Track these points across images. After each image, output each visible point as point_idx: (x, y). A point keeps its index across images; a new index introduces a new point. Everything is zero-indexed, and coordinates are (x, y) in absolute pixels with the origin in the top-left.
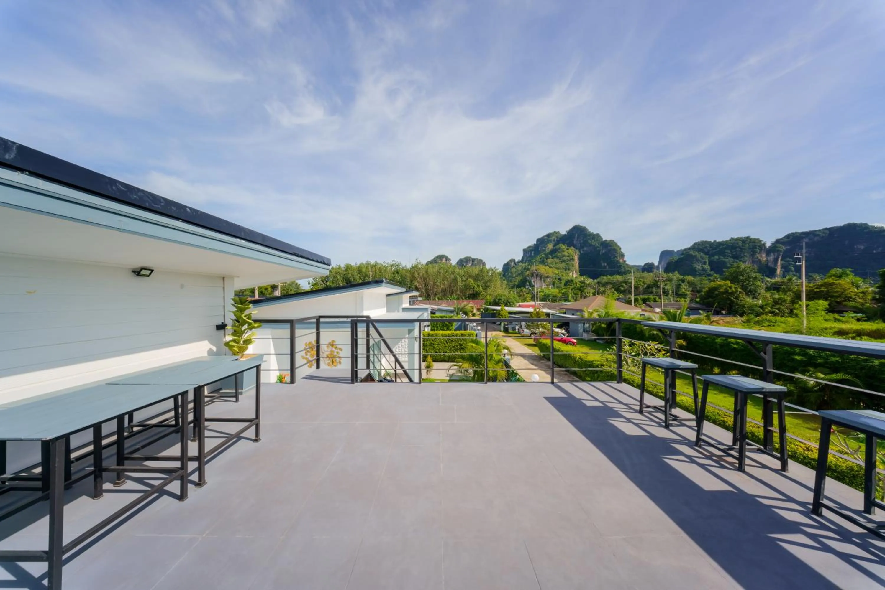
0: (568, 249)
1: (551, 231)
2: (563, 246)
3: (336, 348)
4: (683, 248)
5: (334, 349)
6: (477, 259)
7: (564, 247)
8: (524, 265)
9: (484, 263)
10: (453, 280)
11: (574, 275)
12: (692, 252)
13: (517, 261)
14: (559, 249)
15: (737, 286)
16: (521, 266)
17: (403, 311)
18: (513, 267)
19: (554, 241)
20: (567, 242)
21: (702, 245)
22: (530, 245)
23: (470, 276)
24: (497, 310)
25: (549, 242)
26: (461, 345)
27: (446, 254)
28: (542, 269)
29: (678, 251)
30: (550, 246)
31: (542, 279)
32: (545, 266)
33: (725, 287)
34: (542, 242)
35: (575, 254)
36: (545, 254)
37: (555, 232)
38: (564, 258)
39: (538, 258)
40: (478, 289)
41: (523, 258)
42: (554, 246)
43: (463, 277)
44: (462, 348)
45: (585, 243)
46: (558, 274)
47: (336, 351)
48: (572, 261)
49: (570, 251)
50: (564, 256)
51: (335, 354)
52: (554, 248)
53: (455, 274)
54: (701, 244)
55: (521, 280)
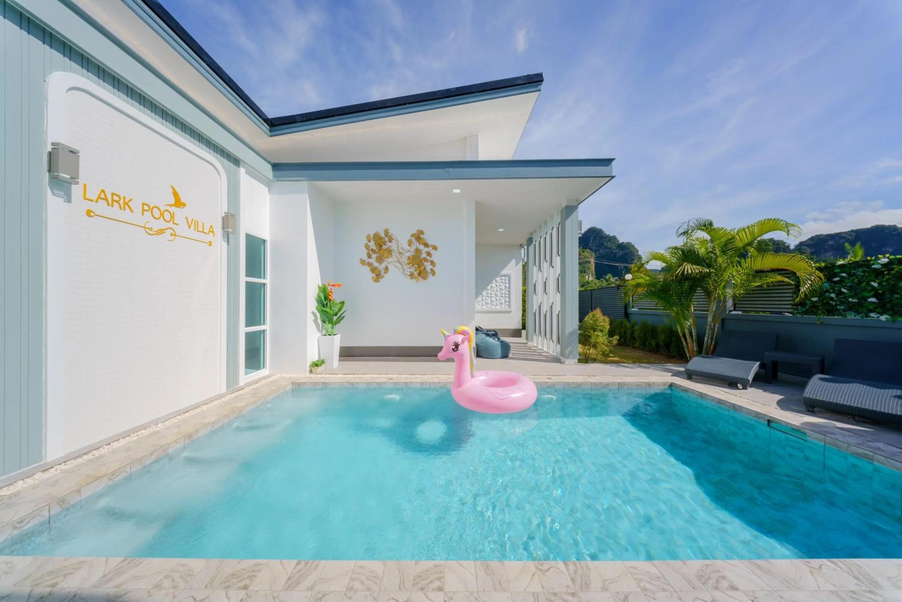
3: (425, 244)
5: (421, 247)
11: (590, 278)
35: (591, 256)
45: (601, 246)
47: (426, 249)
48: (588, 263)
51: (424, 256)
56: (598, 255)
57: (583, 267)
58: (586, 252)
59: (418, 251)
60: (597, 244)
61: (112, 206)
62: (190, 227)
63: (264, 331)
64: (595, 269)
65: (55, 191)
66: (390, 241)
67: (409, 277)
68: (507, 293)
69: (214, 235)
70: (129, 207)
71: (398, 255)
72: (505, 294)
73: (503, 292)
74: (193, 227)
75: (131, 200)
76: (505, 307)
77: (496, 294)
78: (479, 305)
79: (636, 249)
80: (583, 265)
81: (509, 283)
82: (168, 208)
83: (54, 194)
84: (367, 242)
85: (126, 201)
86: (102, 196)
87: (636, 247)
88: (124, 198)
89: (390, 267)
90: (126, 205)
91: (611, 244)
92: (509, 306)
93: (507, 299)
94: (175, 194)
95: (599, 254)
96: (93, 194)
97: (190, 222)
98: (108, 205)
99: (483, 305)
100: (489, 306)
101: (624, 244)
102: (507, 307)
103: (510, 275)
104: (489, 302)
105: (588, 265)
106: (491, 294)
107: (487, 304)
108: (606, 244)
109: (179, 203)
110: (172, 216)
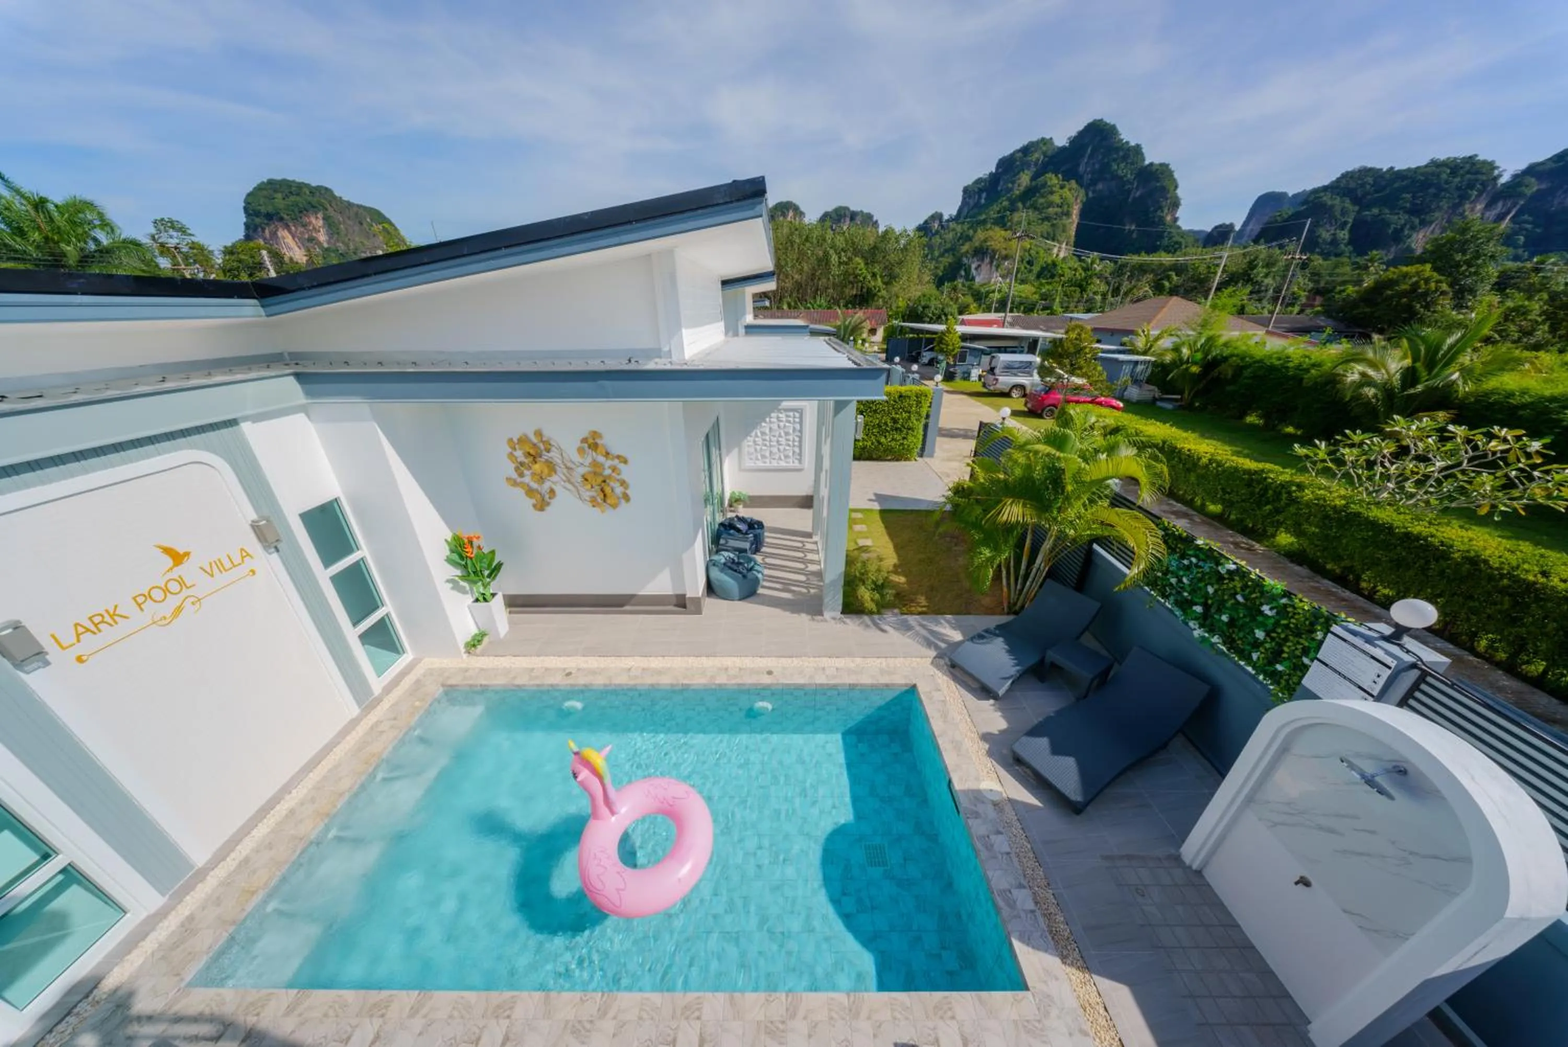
0: (1062, 187)
1: (1034, 139)
2: (1053, 180)
3: (607, 454)
4: (1309, 187)
5: (601, 459)
6: (862, 212)
7: (1055, 181)
8: (959, 228)
9: (876, 222)
10: (819, 260)
11: (1061, 251)
12: (1327, 199)
13: (946, 217)
14: (1044, 185)
15: (1442, 278)
16: (954, 230)
17: (747, 333)
18: (937, 232)
19: (1036, 164)
20: (1063, 168)
21: (1359, 178)
22: (981, 175)
23: (857, 252)
24: (935, 333)
25: (1025, 165)
26: (895, 421)
27: (796, 201)
28: (997, 237)
29: (1295, 196)
30: (1025, 179)
31: (995, 263)
32: (1006, 230)
33: (1414, 279)
34: (1008, 166)
35: (1076, 199)
36: (1009, 199)
37: (1043, 139)
38: (1051, 210)
39: (993, 213)
40: (873, 283)
41: (960, 211)
42: (1033, 179)
43: (843, 254)
44: (897, 429)
45: (1103, 172)
46: (1030, 249)
47: (609, 463)
48: (1064, 217)
49: (1066, 193)
50: (1051, 204)
51: (608, 472)
52: (1034, 183)
53: (825, 245)
54: (1357, 175)
55: (950, 264)
56: (1091, 195)
57: (1053, 225)
58: (1066, 190)
59: (595, 463)
60: (1097, 166)
61: (100, 631)
62: (212, 576)
63: (387, 615)
64: (1077, 231)
65: (26, 669)
66: (548, 451)
67: (590, 504)
68: (797, 439)
69: (252, 557)
70: (119, 615)
71: (565, 471)
72: (794, 441)
73: (791, 438)
74: (216, 570)
75: (116, 607)
76: (793, 463)
77: (778, 441)
78: (751, 459)
79: (1175, 180)
80: (1055, 222)
81: (801, 423)
82: (170, 575)
83: (28, 673)
84: (510, 450)
85: (112, 613)
86: (80, 630)
87: (1176, 175)
88: (107, 611)
89: (557, 489)
90: (114, 615)
91: (1126, 166)
92: (800, 461)
93: (797, 450)
94: (168, 551)
95: (1094, 192)
96: (68, 637)
97: (208, 570)
98: (94, 633)
99: (757, 459)
100: (768, 461)
101: (1154, 168)
102: (796, 461)
103: (802, 410)
104: (767, 454)
105: (1065, 221)
106: (770, 441)
107: (763, 457)
108: (1116, 167)
109: (178, 558)
110: (181, 583)
